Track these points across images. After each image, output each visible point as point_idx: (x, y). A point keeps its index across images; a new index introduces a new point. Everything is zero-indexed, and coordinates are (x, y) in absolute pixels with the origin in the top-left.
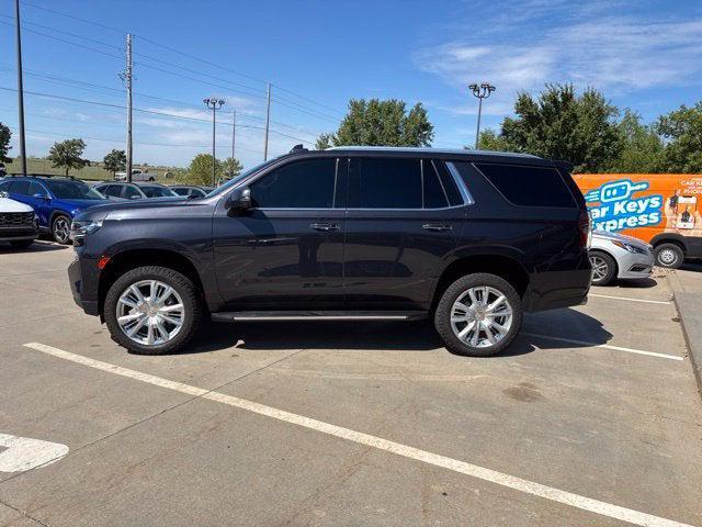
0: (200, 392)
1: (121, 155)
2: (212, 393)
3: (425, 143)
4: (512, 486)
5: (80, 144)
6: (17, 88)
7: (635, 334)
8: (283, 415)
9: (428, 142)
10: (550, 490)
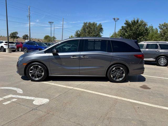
0: (72, 88)
1: (27, 36)
2: (75, 88)
3: (101, 32)
4: (152, 106)
5: (17, 33)
6: (6, 20)
7: (163, 75)
8: (94, 92)
9: (102, 32)
10: (161, 106)
